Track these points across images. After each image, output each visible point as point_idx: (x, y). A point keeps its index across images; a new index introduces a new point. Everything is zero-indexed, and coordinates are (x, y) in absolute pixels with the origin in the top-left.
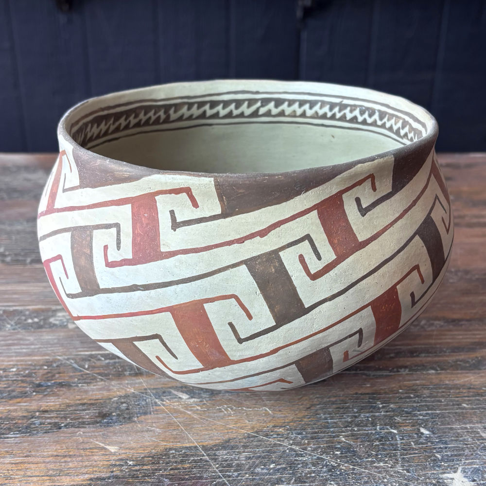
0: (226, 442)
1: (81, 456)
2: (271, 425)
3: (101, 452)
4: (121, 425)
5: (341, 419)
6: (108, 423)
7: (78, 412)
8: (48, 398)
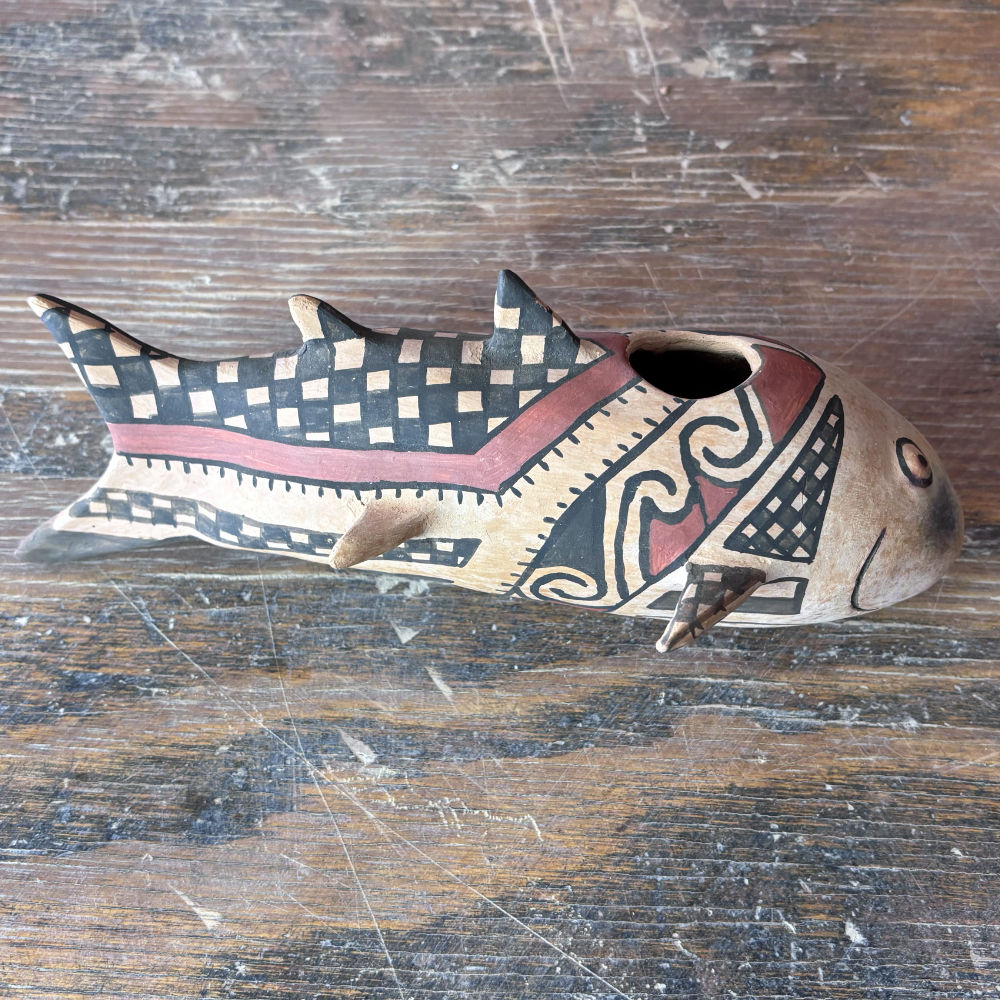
0: (437, 925)
1: (146, 934)
2: (534, 877)
3: (187, 927)
4: (230, 839)
5: (685, 873)
6: (204, 832)
7: (147, 786)
8: (88, 730)
